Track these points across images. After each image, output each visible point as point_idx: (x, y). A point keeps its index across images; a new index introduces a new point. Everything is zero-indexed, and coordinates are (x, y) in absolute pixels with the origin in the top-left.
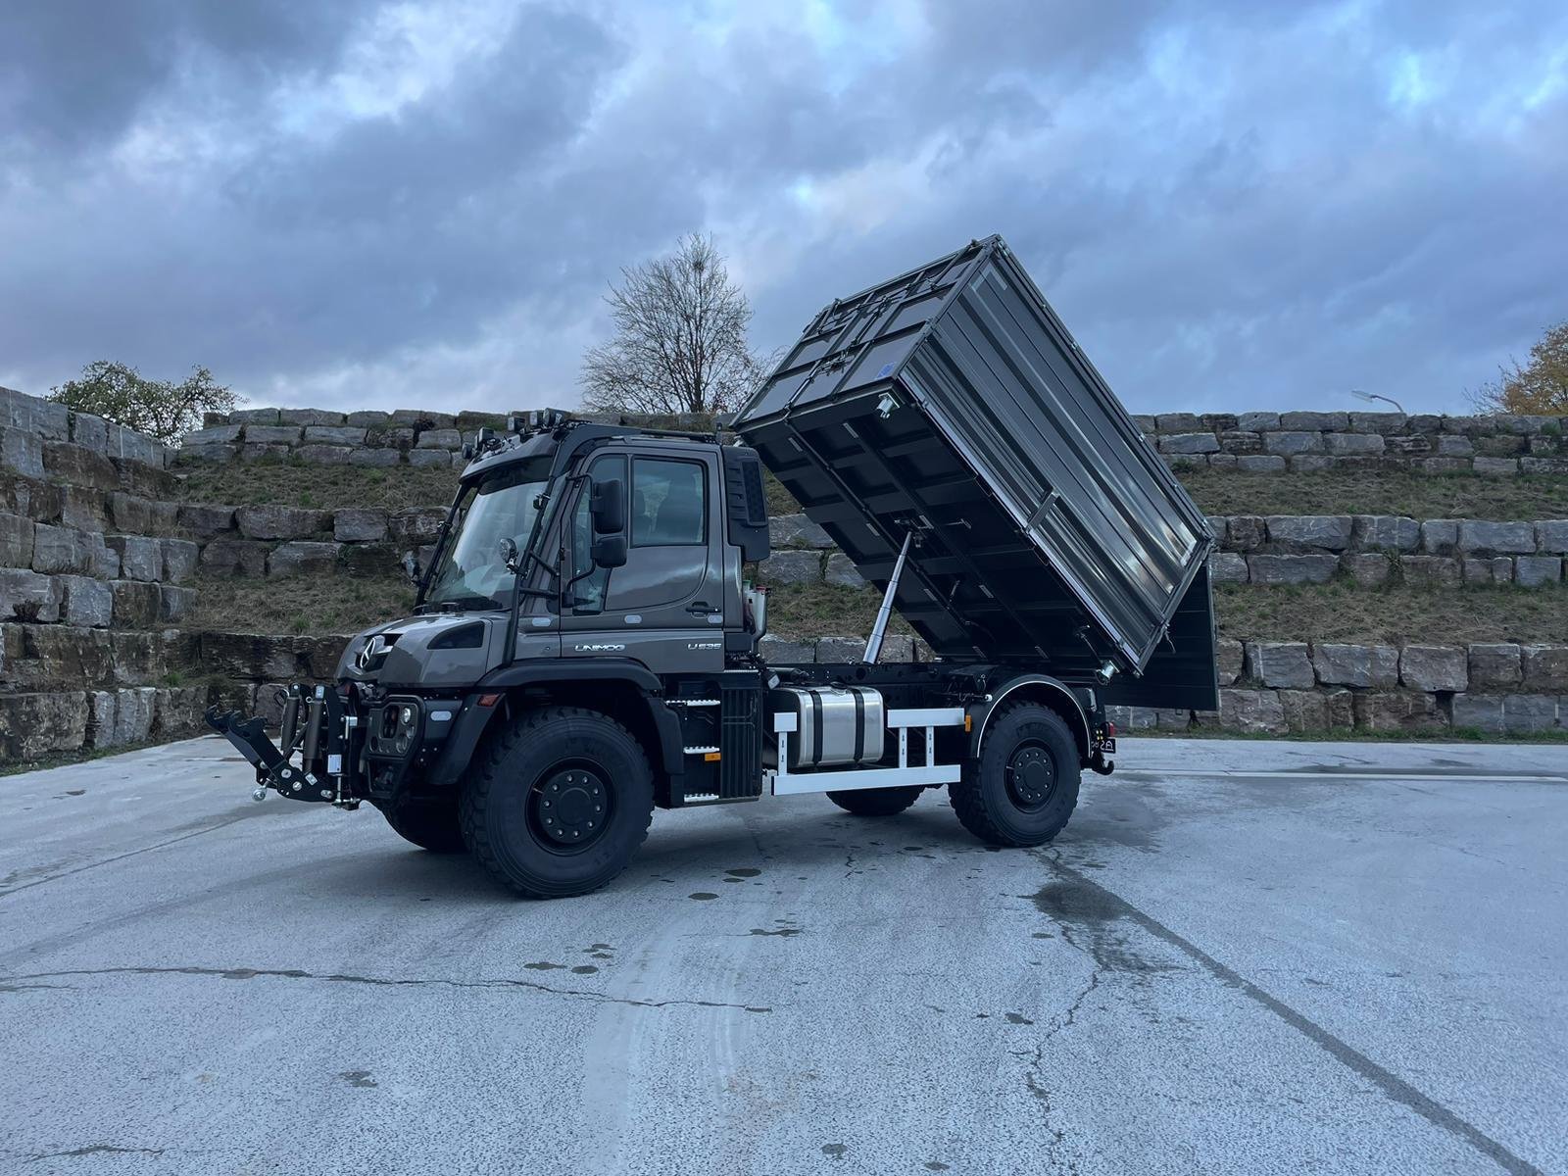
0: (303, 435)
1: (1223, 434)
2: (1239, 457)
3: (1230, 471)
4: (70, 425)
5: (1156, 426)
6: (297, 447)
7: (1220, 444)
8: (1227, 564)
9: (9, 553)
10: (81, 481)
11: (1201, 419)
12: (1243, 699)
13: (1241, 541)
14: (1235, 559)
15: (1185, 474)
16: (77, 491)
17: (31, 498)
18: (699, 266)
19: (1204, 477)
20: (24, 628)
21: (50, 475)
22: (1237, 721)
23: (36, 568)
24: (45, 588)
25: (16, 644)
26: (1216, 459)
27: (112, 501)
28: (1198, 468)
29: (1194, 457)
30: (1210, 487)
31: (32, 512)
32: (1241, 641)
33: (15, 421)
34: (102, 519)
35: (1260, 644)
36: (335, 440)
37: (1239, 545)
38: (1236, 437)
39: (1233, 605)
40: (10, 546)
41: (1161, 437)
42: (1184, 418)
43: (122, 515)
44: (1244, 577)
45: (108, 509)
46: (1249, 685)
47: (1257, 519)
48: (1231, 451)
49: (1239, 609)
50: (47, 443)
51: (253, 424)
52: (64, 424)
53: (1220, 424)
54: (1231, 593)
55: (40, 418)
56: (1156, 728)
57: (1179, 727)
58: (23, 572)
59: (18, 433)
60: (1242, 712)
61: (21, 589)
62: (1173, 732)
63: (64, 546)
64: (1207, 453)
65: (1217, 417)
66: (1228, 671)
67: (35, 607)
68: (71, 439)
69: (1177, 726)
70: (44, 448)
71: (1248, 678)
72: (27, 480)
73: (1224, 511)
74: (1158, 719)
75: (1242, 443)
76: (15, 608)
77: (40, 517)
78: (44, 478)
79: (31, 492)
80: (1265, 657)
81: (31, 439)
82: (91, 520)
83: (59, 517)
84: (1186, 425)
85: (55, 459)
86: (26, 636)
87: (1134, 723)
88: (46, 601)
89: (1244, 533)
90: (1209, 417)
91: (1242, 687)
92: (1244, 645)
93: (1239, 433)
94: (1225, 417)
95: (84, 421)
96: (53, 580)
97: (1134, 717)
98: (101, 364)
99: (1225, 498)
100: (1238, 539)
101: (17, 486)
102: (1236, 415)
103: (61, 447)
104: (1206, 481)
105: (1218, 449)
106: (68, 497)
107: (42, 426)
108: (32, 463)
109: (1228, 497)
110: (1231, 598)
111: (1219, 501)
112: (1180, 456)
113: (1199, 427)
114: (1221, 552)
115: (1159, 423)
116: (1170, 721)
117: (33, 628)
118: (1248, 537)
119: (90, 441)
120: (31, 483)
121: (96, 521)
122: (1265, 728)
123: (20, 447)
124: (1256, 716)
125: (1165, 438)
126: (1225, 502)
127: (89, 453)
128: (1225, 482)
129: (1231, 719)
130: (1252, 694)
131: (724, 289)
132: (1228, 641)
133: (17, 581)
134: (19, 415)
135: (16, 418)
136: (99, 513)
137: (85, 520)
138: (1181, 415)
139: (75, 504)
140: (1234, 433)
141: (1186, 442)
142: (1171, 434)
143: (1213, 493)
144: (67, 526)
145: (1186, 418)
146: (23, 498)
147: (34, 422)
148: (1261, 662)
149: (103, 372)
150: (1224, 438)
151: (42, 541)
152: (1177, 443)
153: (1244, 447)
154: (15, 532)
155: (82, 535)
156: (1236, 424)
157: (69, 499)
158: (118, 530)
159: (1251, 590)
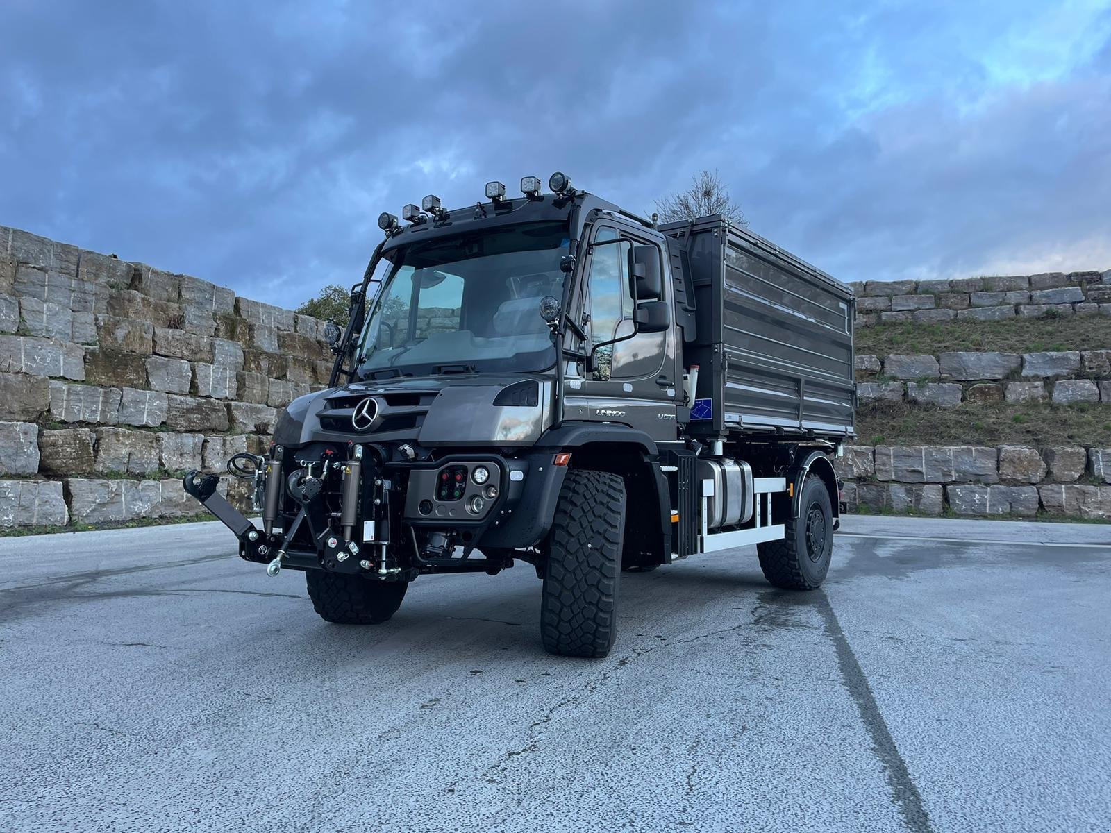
0: (429, 324)
1: (1088, 287)
2: (1100, 305)
3: (1093, 316)
4: (295, 322)
5: (1030, 283)
6: (425, 331)
7: (1085, 295)
8: (1081, 388)
9: (254, 395)
10: (299, 355)
11: (1069, 277)
12: (1084, 492)
13: (1094, 370)
14: (1088, 384)
15: (1052, 320)
16: (295, 360)
17: (269, 364)
18: (707, 194)
19: (1069, 321)
20: (260, 438)
21: (282, 351)
22: (1080, 509)
23: (269, 404)
24: (272, 415)
25: (254, 446)
26: (1081, 307)
27: (316, 366)
28: (1064, 315)
29: (1061, 307)
30: (1072, 329)
31: (270, 372)
32: (1084, 447)
33: (263, 320)
34: (311, 377)
35: (1100, 450)
36: (447, 325)
37: (1092, 373)
38: (1100, 289)
39: (1083, 420)
40: (255, 391)
41: (1033, 292)
42: (1054, 277)
43: (322, 375)
44: (1096, 398)
45: (314, 370)
46: (1090, 481)
47: (1107, 353)
48: (1095, 300)
49: (1088, 423)
50: (281, 333)
51: (402, 318)
52: (291, 322)
53: (1086, 279)
54: (1083, 410)
55: (278, 319)
56: (1010, 514)
57: (1029, 513)
58: (260, 406)
59: (263, 327)
60: (1084, 503)
61: (259, 416)
62: (1023, 517)
63: (286, 392)
64: (1073, 303)
65: (1083, 274)
66: (1072, 470)
67: (266, 425)
68: (296, 331)
69: (1026, 512)
70: (279, 336)
71: (1091, 476)
72: (267, 354)
73: (1082, 347)
74: (1011, 507)
75: (1104, 294)
76: (255, 426)
77: (274, 375)
78: (278, 353)
79: (269, 360)
80: (1104, 460)
81: (271, 330)
82: (304, 377)
83: (285, 375)
84: (1057, 282)
85: (284, 342)
86: (261, 442)
87: (990, 509)
88: (273, 423)
89: (1096, 364)
90: (1076, 274)
91: (1085, 483)
92: (1087, 450)
93: (1101, 286)
94: (1090, 274)
95: (303, 320)
96: (277, 411)
97: (990, 505)
98: (330, 287)
99: (1084, 337)
100: (1090, 368)
101: (261, 357)
102: (1100, 272)
103: (288, 335)
104: (1070, 325)
105: (1083, 299)
106: (290, 364)
107: (279, 323)
108: (271, 345)
109: (1088, 336)
110: (1082, 415)
111: (1078, 340)
112: (1048, 306)
113: (1068, 282)
114: (1075, 379)
115: (1033, 282)
116: (1020, 508)
117: (264, 438)
118: (1099, 367)
119: (306, 331)
120: (269, 355)
121: (307, 378)
122: (1103, 515)
123: (264, 335)
124: (1096, 505)
125: (1037, 293)
126: (1084, 340)
127: (304, 339)
128: (1086, 325)
129: (1074, 508)
130: (1092, 488)
131: (727, 208)
132: (1072, 448)
133: (258, 411)
134: (266, 317)
135: (264, 319)
136: (309, 373)
137: (301, 377)
138: (1051, 274)
139: (295, 368)
140: (1097, 286)
141: (1055, 294)
142: (1042, 289)
143: (1074, 333)
144: (287, 380)
145: (1056, 277)
146: (264, 364)
147: (274, 321)
148: (1101, 463)
149: (331, 292)
150: (1089, 290)
151: (273, 389)
152: (1047, 296)
153: (1106, 297)
154: (258, 383)
155: (297, 385)
156: (1100, 278)
157: (291, 364)
158: (320, 383)
159: (1101, 408)
